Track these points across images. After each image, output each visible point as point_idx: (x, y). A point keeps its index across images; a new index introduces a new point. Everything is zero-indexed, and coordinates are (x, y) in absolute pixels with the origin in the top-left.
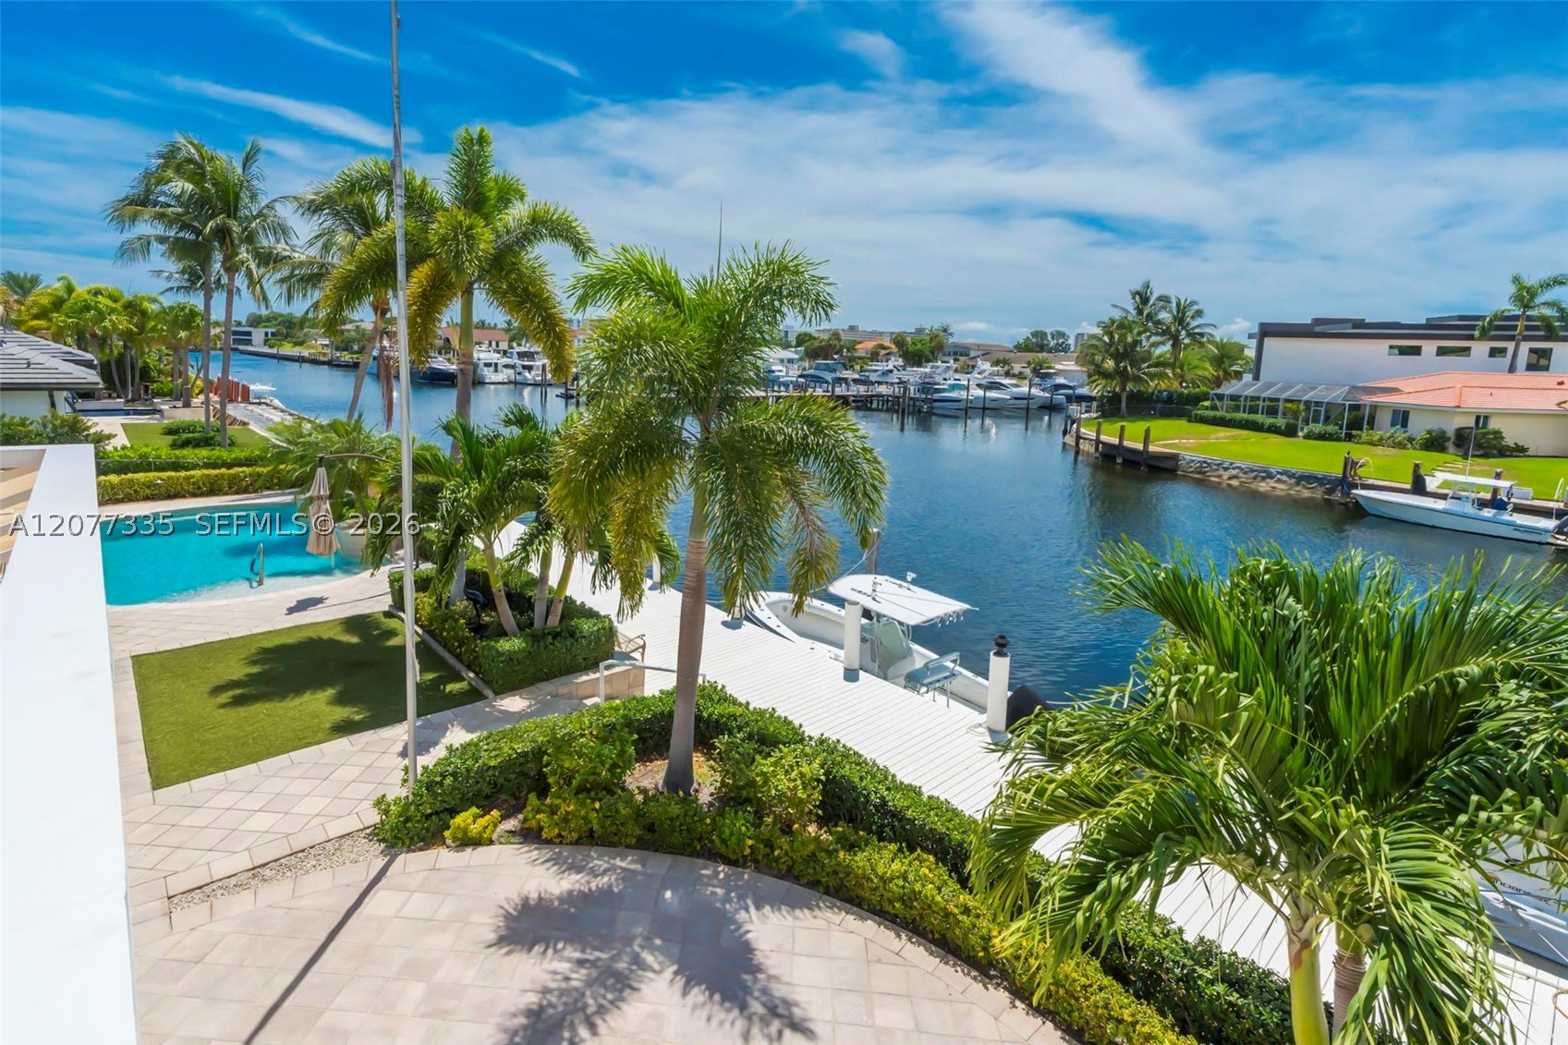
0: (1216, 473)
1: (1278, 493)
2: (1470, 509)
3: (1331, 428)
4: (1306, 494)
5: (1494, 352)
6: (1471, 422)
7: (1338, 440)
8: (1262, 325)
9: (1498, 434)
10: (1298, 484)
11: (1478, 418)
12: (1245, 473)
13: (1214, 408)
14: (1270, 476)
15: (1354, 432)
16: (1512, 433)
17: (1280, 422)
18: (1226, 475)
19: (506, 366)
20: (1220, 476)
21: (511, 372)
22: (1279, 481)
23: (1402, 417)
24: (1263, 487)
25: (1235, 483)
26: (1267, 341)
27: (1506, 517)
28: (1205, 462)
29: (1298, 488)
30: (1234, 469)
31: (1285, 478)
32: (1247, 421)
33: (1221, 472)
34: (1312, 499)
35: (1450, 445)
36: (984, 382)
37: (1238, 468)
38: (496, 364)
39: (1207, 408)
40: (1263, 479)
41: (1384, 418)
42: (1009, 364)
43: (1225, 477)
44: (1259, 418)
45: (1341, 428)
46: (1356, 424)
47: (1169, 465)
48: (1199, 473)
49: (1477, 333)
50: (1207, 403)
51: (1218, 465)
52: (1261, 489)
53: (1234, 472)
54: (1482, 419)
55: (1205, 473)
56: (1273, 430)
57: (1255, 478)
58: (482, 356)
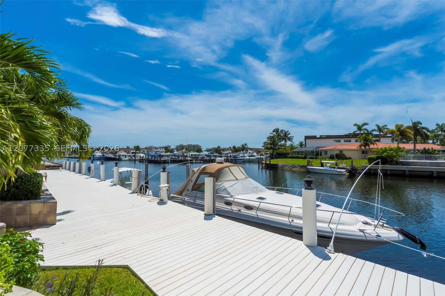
0: (285, 167)
1: (297, 170)
2: (329, 169)
3: (312, 156)
4: (303, 170)
5: (356, 141)
6: (339, 152)
7: (314, 159)
8: (305, 136)
9: (344, 154)
10: (301, 168)
11: (340, 151)
12: (291, 167)
13: (292, 155)
14: (295, 167)
15: (317, 157)
16: (347, 154)
17: (303, 156)
18: (287, 167)
19: (129, 156)
20: (286, 168)
21: (130, 157)
22: (297, 168)
23: (326, 152)
24: (294, 169)
25: (289, 169)
26: (307, 140)
27: (336, 169)
28: (283, 165)
29: (301, 169)
30: (288, 166)
31: (298, 167)
32: (297, 157)
33: (286, 167)
34: (304, 171)
35: (335, 157)
36: (250, 155)
37: (289, 165)
38: (126, 155)
39: (291, 155)
40: (294, 167)
41: (323, 153)
42: (261, 152)
43: (287, 168)
44: (299, 156)
45: (314, 156)
46: (317, 155)
47: (276, 167)
48: (282, 168)
49: (351, 137)
50: (291, 154)
51: (285, 165)
52: (294, 170)
53: (288, 167)
54: (341, 151)
55: (283, 168)
56: (302, 158)
57: (292, 168)
58: (122, 153)
